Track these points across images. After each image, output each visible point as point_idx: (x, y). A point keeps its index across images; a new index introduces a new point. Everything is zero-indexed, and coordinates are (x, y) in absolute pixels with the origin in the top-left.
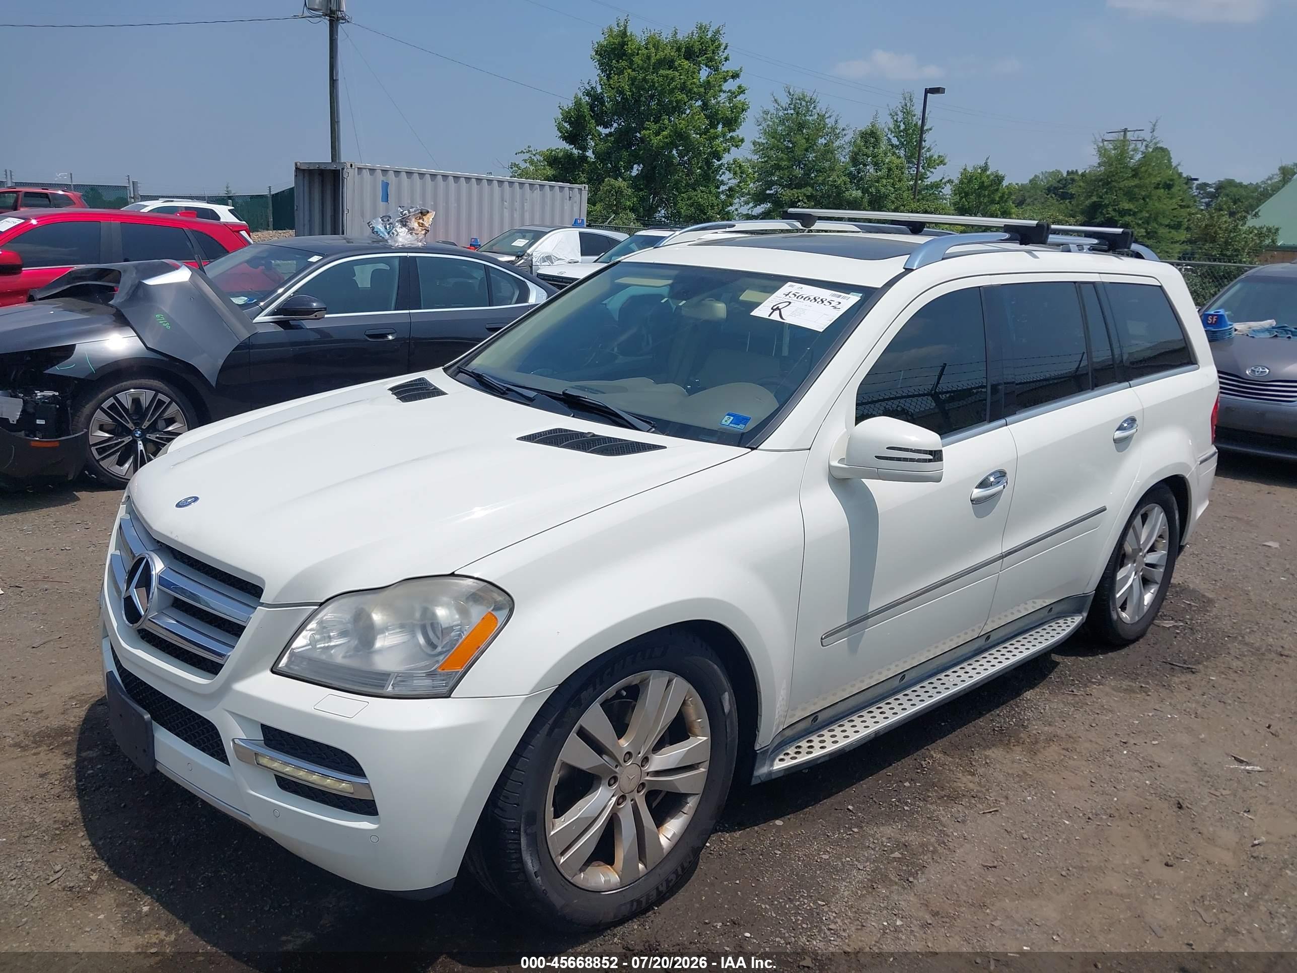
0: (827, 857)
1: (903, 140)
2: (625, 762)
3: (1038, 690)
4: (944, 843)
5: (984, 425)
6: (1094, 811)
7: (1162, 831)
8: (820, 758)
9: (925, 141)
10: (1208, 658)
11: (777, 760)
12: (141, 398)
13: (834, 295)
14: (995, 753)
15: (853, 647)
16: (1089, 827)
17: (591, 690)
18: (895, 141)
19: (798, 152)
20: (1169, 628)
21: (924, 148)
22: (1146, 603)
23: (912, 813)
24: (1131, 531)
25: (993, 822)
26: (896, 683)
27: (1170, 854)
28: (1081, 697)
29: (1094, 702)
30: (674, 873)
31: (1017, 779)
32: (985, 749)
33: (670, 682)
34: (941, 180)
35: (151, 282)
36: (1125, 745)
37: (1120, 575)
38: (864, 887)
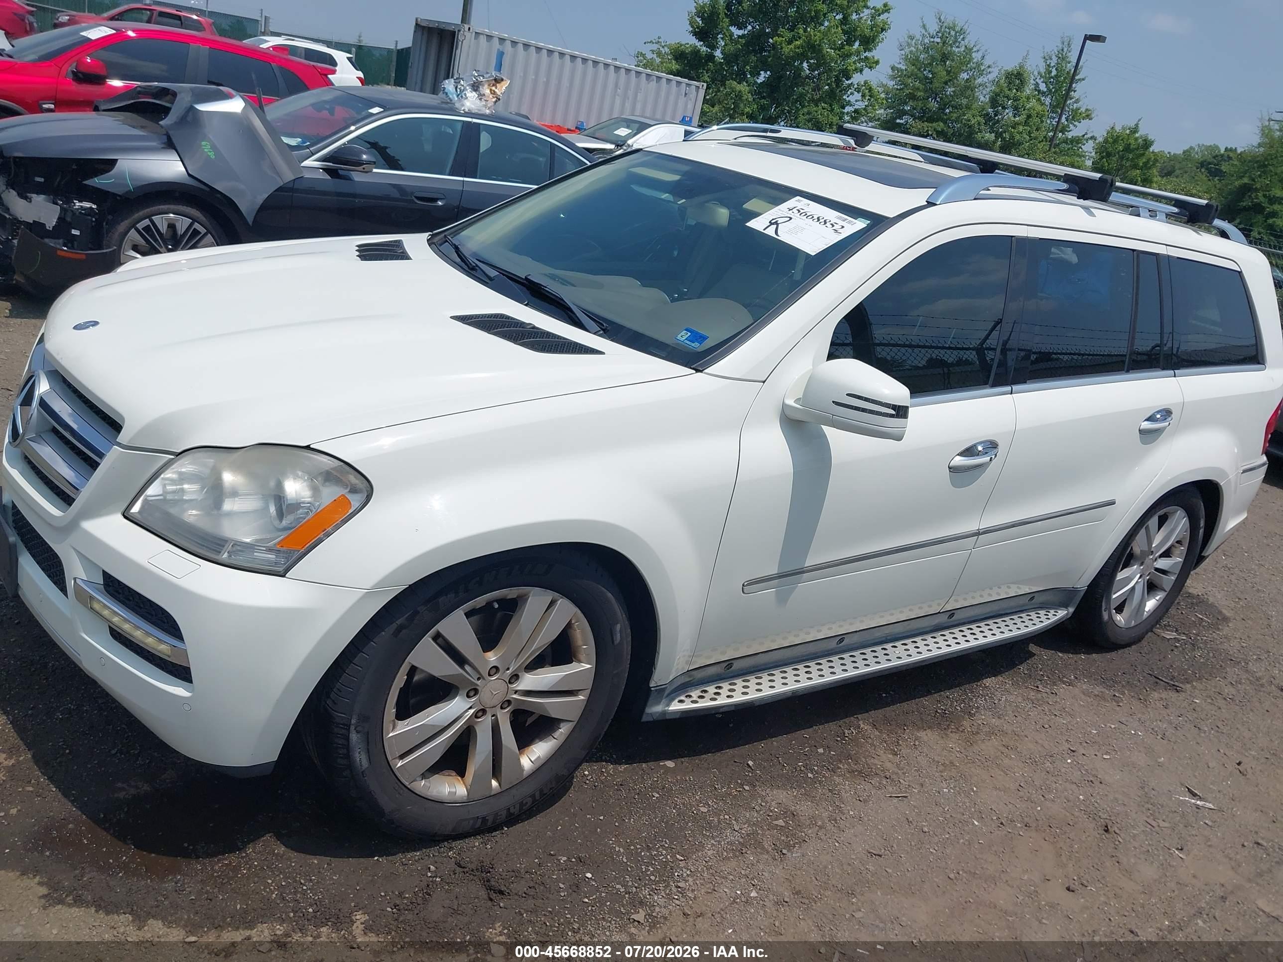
0: (704, 810)
1: (1051, 87)
2: (490, 675)
3: (1001, 679)
4: (835, 820)
5: (985, 388)
6: (1010, 817)
7: (1077, 852)
8: (724, 707)
9: (1075, 91)
10: (1200, 679)
11: (677, 700)
12: (177, 225)
13: (839, 218)
14: (927, 736)
15: (782, 599)
16: (998, 832)
17: (451, 596)
18: (1043, 87)
19: (936, 84)
20: (1169, 640)
21: (1071, 99)
22: (1147, 609)
23: (814, 781)
24: (1143, 531)
25: (896, 808)
26: (833, 644)
27: (1075, 878)
28: (1045, 695)
29: (1056, 702)
30: (530, 797)
31: (941, 768)
32: (919, 729)
33: (552, 603)
34: (1084, 136)
35: (203, 107)
36: (1072, 754)
37: (1120, 576)
38: (733, 849)
